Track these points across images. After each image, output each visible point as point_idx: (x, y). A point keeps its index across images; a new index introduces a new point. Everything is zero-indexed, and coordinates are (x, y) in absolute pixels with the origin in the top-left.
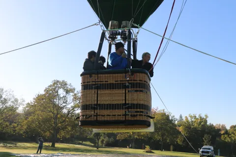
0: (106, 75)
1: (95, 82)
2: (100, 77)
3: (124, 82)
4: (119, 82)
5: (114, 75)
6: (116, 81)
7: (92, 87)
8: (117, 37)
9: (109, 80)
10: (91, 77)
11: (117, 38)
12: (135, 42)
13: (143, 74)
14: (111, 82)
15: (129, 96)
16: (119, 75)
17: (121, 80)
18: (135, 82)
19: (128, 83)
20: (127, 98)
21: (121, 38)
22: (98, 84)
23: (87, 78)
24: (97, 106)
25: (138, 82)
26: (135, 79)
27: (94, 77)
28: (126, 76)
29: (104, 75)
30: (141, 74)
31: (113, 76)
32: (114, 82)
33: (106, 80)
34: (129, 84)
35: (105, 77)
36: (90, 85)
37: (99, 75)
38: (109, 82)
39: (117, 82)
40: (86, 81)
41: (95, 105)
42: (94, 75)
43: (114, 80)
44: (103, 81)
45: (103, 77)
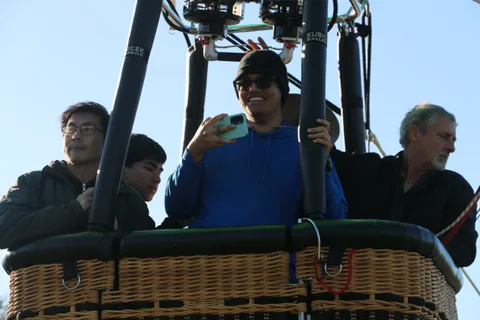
0: (171, 263)
1: (99, 307)
2: (133, 273)
3: (282, 308)
4: (252, 307)
5: (220, 262)
6: (229, 302)
8: (237, 9)
9: (186, 296)
10: (70, 274)
11: (237, 19)
12: (357, 35)
13: (406, 256)
14: (204, 308)
16: (250, 258)
17: (267, 292)
18: (355, 306)
21: (265, 15)
23: (49, 280)
25: (374, 304)
26: (353, 288)
27: (95, 275)
28: (292, 267)
29: (154, 264)
30: (390, 256)
31: (211, 270)
32: (221, 309)
33: (171, 296)
35: (163, 273)
37: (125, 264)
38: (186, 310)
39: (237, 309)
40: (41, 306)
42: (90, 264)
43: (221, 294)
44: (150, 305)
45: (147, 273)
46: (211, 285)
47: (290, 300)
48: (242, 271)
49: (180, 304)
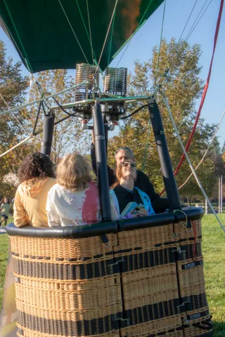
0: (137, 232)
1: (113, 253)
2: (124, 238)
3: (173, 246)
4: (164, 247)
5: (153, 230)
6: (156, 246)
7: (108, 268)
9: (143, 245)
10: (105, 240)
14: (149, 249)
15: (184, 278)
16: (162, 227)
17: (168, 241)
19: (180, 246)
20: (182, 283)
22: (120, 258)
23: (95, 244)
24: (125, 318)
27: (112, 240)
29: (131, 233)
31: (150, 233)
32: (154, 249)
33: (138, 246)
34: (182, 248)
35: (135, 236)
36: (102, 262)
37: (120, 234)
38: (143, 251)
39: (159, 248)
41: (119, 314)
42: (109, 236)
43: (154, 243)
44: (131, 250)
45: (130, 237)
46: (151, 240)
47: (175, 242)
48: (160, 233)
49: (141, 248)
